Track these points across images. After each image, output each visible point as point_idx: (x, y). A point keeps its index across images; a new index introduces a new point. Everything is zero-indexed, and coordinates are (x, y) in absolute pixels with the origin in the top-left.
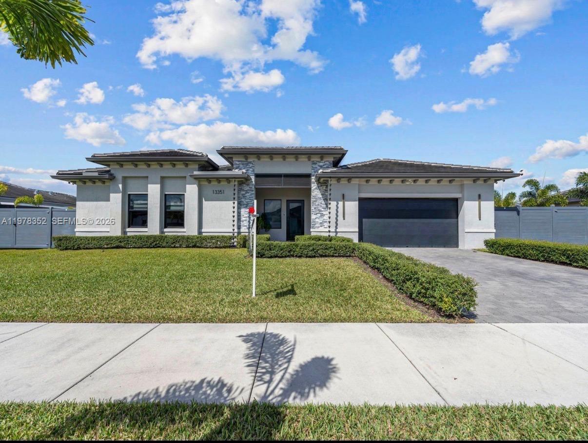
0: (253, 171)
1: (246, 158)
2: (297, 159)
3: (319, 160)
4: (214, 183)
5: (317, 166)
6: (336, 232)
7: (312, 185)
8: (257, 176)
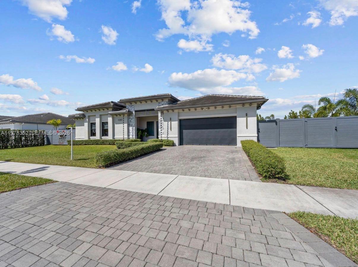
0: (134, 109)
1: (131, 103)
2: (152, 101)
3: (161, 101)
4: (119, 116)
5: (161, 104)
6: (168, 137)
7: (159, 114)
8: (136, 111)
